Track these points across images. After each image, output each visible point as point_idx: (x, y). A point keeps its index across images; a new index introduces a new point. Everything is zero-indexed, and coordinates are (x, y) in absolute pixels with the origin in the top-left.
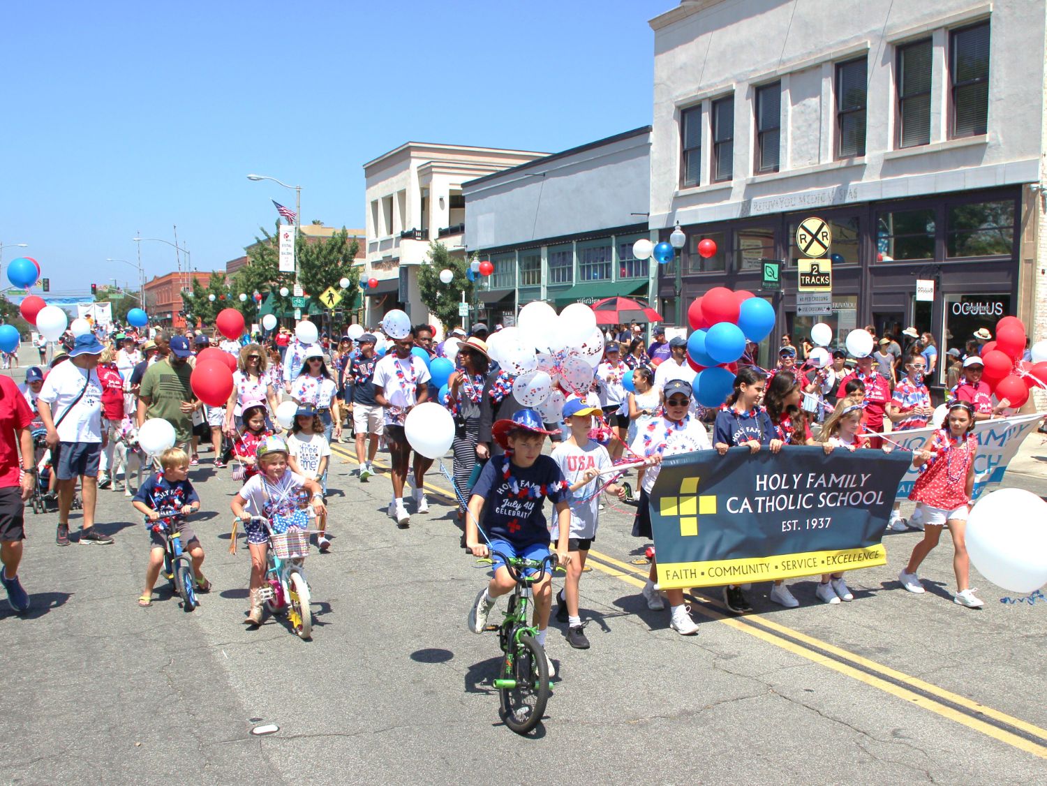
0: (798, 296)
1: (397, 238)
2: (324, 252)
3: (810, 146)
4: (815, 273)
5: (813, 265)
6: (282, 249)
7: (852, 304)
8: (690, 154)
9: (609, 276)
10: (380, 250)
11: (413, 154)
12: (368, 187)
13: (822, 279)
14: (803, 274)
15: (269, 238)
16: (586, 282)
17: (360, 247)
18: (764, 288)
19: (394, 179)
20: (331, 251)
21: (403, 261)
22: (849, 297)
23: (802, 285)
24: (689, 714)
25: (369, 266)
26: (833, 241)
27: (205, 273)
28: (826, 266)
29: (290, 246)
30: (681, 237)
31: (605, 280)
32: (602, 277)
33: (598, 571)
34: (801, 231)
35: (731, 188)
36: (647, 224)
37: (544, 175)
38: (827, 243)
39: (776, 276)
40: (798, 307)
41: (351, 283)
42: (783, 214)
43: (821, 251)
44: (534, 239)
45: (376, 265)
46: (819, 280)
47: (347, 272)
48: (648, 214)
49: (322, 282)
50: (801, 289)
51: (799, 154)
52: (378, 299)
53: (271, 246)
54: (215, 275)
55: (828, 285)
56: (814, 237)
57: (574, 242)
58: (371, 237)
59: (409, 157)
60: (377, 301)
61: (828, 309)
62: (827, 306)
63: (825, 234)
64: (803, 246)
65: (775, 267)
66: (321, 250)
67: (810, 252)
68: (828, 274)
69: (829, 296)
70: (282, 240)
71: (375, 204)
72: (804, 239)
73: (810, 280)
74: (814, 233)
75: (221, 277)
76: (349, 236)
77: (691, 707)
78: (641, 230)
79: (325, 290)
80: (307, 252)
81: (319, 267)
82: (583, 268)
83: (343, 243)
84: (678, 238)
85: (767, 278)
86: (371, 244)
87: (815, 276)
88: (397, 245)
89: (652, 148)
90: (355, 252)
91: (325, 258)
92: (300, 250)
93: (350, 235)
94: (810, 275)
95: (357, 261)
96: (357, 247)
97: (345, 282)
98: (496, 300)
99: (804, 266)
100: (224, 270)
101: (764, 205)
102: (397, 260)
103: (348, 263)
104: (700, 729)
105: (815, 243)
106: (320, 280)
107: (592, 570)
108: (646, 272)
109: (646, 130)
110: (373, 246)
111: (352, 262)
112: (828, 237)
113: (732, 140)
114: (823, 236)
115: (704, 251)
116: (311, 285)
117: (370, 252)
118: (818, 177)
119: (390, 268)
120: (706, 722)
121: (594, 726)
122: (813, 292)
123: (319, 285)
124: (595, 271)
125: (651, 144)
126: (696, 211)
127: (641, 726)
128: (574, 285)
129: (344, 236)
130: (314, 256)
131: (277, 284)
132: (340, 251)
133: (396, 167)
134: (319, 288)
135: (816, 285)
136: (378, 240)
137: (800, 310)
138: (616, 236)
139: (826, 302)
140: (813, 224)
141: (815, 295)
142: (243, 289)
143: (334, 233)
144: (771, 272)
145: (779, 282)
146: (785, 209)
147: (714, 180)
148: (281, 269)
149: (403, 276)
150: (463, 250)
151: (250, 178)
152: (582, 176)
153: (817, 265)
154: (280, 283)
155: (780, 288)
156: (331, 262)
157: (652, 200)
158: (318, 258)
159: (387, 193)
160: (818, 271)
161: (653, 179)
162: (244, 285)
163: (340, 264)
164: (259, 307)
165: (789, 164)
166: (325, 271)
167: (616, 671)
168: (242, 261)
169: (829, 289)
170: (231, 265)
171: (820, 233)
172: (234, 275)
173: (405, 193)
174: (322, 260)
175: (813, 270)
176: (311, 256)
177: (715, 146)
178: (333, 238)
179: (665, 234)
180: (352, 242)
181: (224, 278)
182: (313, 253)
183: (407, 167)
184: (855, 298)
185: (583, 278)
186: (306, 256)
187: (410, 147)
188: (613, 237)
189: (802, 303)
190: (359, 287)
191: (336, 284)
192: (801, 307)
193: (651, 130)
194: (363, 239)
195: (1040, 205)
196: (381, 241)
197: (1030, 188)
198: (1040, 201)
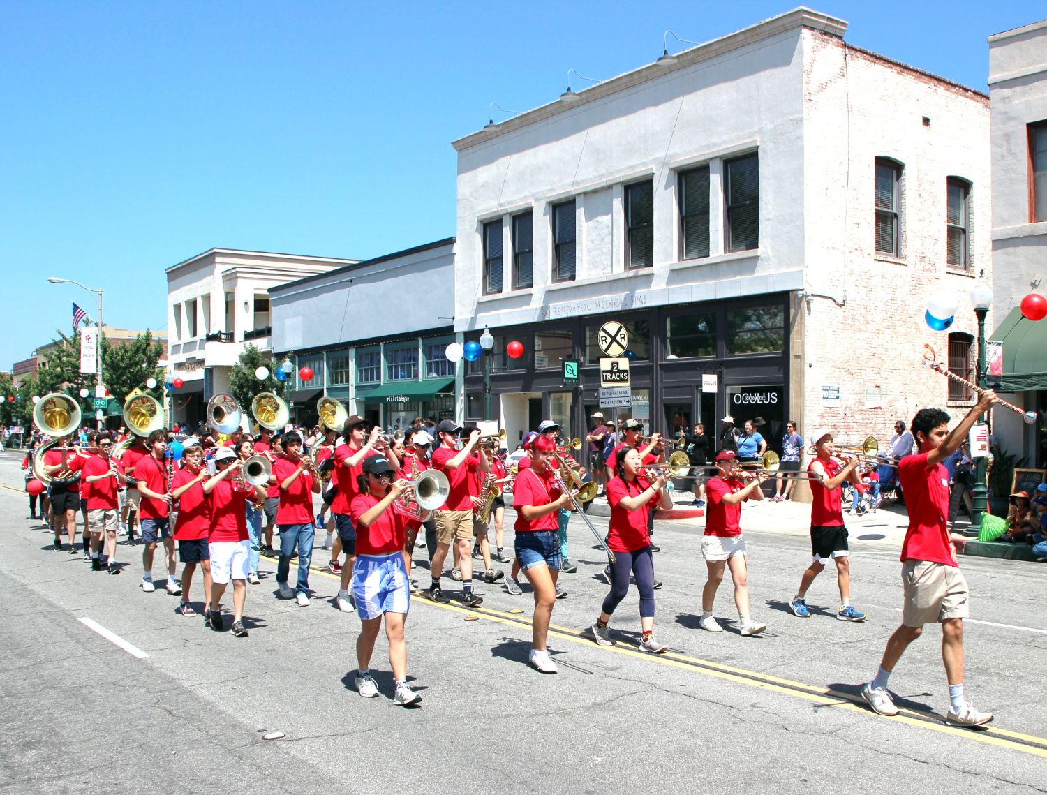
0: (601, 391)
1: (201, 340)
2: (129, 354)
3: (603, 257)
4: (615, 371)
5: (613, 364)
6: (83, 351)
7: (645, 398)
8: (492, 264)
9: (417, 375)
10: (183, 352)
11: (218, 259)
12: (170, 291)
13: (621, 376)
14: (604, 372)
15: (67, 341)
16: (394, 381)
17: (164, 349)
18: (565, 384)
19: (198, 284)
20: (136, 353)
21: (208, 363)
22: (641, 391)
23: (604, 381)
24: (599, 705)
25: (171, 367)
26: (630, 341)
28: (624, 364)
29: (91, 348)
30: (490, 340)
31: (413, 379)
32: (409, 376)
33: (484, 619)
34: (602, 334)
35: (531, 295)
36: (452, 327)
37: (351, 281)
38: (624, 343)
39: (575, 373)
40: (601, 400)
41: (157, 384)
42: (580, 317)
43: (620, 351)
44: (342, 341)
45: (180, 366)
46: (619, 376)
47: (153, 373)
48: (454, 318)
49: (127, 383)
50: (604, 385)
51: (594, 264)
52: (181, 399)
54: (0, 375)
55: (627, 380)
56: (614, 338)
57: (382, 344)
58: (172, 340)
59: (213, 262)
60: (180, 402)
61: (628, 401)
62: (626, 399)
63: (622, 336)
64: (604, 346)
65: (574, 365)
66: (126, 351)
67: (610, 352)
68: (626, 371)
69: (628, 390)
70: (84, 342)
71: (178, 308)
72: (605, 340)
73: (611, 377)
74: (613, 335)
75: (8, 378)
76: (153, 338)
77: (598, 701)
78: (446, 334)
79: (130, 392)
80: (112, 354)
81: (125, 368)
82: (390, 368)
83: (148, 345)
84: (487, 341)
85: (567, 375)
86: (173, 346)
87: (615, 373)
88: (202, 348)
89: (456, 257)
90: (159, 353)
91: (130, 360)
92: (105, 352)
93: (155, 337)
94: (611, 372)
95: (161, 363)
96: (161, 349)
97: (151, 383)
98: (305, 399)
99: (605, 364)
100: (11, 371)
101: (561, 310)
102: (201, 362)
103: (152, 365)
104: (612, 713)
105: (614, 343)
106: (125, 381)
107: (478, 619)
108: (452, 370)
109: (450, 241)
110: (176, 348)
111: (157, 363)
112: (626, 338)
113: (531, 251)
114: (621, 338)
115: (513, 351)
116: (115, 386)
117: (172, 354)
118: (611, 285)
119: (193, 369)
120: (614, 709)
122: (613, 387)
123: (125, 387)
124: (403, 370)
125: (455, 254)
126: (499, 315)
127: (566, 714)
128: (382, 384)
129: (148, 337)
130: (119, 358)
131: (75, 386)
132: (144, 353)
133: (201, 271)
134: (124, 389)
135: (617, 381)
136: (182, 342)
137: (602, 403)
138: (423, 339)
139: (625, 395)
140: (612, 327)
141: (616, 390)
142: (37, 391)
143: (139, 335)
144: (571, 370)
146: (581, 313)
147: (515, 287)
148: (82, 370)
149: (208, 378)
150: (271, 351)
151: (50, 281)
152: (388, 283)
153: (617, 363)
154: (77, 384)
155: (579, 384)
156: (136, 364)
157: (457, 305)
158: (123, 359)
159: (190, 297)
160: (617, 368)
161: (458, 286)
162: (38, 386)
163: (144, 365)
165: (585, 271)
166: (130, 372)
167: (531, 683)
168: (31, 362)
169: (627, 384)
170: (20, 368)
171: (619, 335)
172: (23, 376)
173: (209, 297)
174: (128, 361)
175: (613, 367)
176: (116, 358)
177: (516, 256)
178: (138, 340)
179: (472, 336)
180: (156, 344)
181: (12, 379)
182: (117, 354)
183: (212, 273)
184: (646, 391)
185: (391, 377)
186: (111, 358)
187: (215, 253)
188: (420, 339)
189: (604, 396)
190: (164, 388)
191: (141, 385)
192: (603, 400)
193: (455, 241)
194: (166, 342)
195: (806, 308)
196: (185, 344)
197: (797, 295)
198: (806, 306)
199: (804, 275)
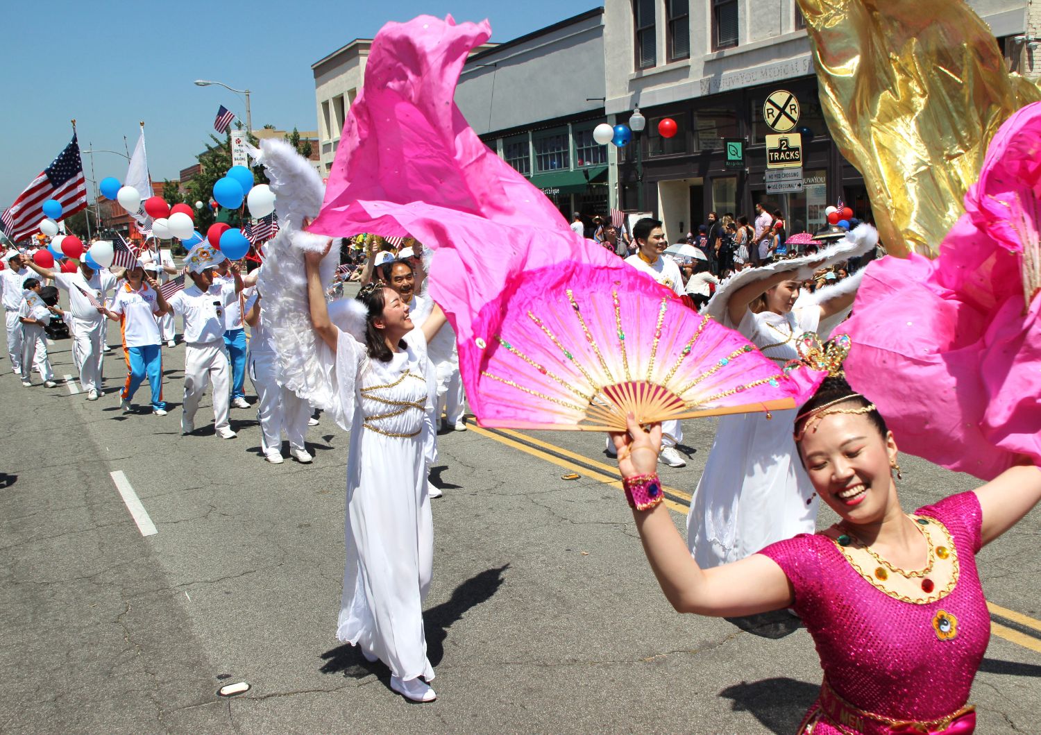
0: (767, 173)
3: (770, 16)
4: (784, 148)
5: (781, 141)
6: (235, 155)
7: (821, 179)
8: (644, 35)
9: (567, 165)
10: (335, 151)
11: (361, 52)
12: (317, 86)
13: (792, 155)
14: (771, 151)
15: (221, 145)
16: (544, 172)
17: (313, 149)
18: (728, 168)
19: (342, 77)
22: (817, 172)
23: (771, 162)
24: (711, 646)
25: (323, 167)
26: (802, 114)
27: (160, 183)
28: (795, 140)
29: (242, 152)
30: (640, 120)
31: (563, 170)
32: (560, 166)
34: (768, 106)
35: (688, 67)
36: (603, 109)
37: (495, 65)
38: (795, 116)
39: (740, 154)
40: (767, 184)
42: (745, 89)
43: (790, 125)
44: (491, 131)
45: (331, 166)
46: (789, 155)
48: (604, 99)
50: (770, 166)
51: (758, 26)
53: (223, 153)
54: (167, 183)
55: (798, 160)
56: (782, 111)
57: (530, 133)
58: (324, 139)
59: (357, 55)
61: (799, 185)
62: (798, 182)
63: (793, 107)
64: (770, 121)
65: (739, 145)
67: (778, 127)
68: (797, 149)
69: (800, 171)
70: (234, 146)
71: (326, 105)
72: (772, 113)
73: (779, 157)
74: (782, 106)
75: (174, 185)
76: (302, 138)
77: (711, 639)
78: (599, 115)
82: (539, 158)
84: (637, 121)
85: (730, 157)
86: (324, 146)
87: (784, 152)
89: (605, 31)
90: (308, 154)
93: (304, 136)
94: (779, 151)
96: (309, 149)
99: (772, 142)
100: (178, 179)
101: (724, 82)
104: (727, 665)
105: (783, 117)
107: (580, 477)
108: (605, 158)
109: (598, 12)
110: (327, 147)
112: (797, 109)
113: (688, 16)
114: (791, 110)
115: (665, 130)
117: (324, 153)
118: (782, 48)
120: (731, 656)
121: (607, 667)
122: (782, 169)
124: (553, 160)
125: (603, 26)
126: (654, 92)
127: (659, 664)
128: (532, 176)
129: (295, 137)
133: (345, 65)
135: (786, 161)
136: (331, 141)
137: (769, 187)
138: (572, 124)
139: (796, 178)
140: (780, 97)
141: (785, 172)
142: (199, 198)
144: (735, 151)
145: (743, 160)
146: (746, 85)
147: (670, 59)
151: (197, 84)
152: (534, 63)
153: (786, 140)
155: (745, 167)
157: (607, 84)
159: (337, 93)
160: (787, 146)
161: (607, 62)
162: (199, 193)
164: (215, 215)
165: (748, 38)
167: (621, 595)
168: (195, 169)
169: (800, 164)
170: (184, 173)
171: (788, 106)
172: (187, 184)
173: (355, 91)
175: (781, 145)
177: (670, 25)
179: (623, 118)
180: (305, 144)
181: (177, 186)
183: (357, 63)
184: (824, 172)
185: (540, 168)
187: (357, 44)
188: (569, 125)
189: (771, 180)
192: (770, 184)
193: (603, 11)
194: (317, 141)
195: (1027, 58)
196: (335, 143)
197: (1014, 41)
198: (1026, 54)
199: (1026, 13)
